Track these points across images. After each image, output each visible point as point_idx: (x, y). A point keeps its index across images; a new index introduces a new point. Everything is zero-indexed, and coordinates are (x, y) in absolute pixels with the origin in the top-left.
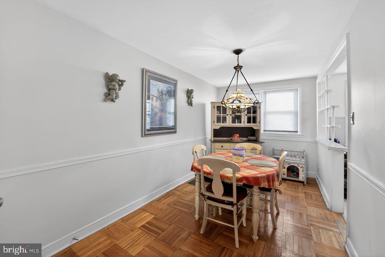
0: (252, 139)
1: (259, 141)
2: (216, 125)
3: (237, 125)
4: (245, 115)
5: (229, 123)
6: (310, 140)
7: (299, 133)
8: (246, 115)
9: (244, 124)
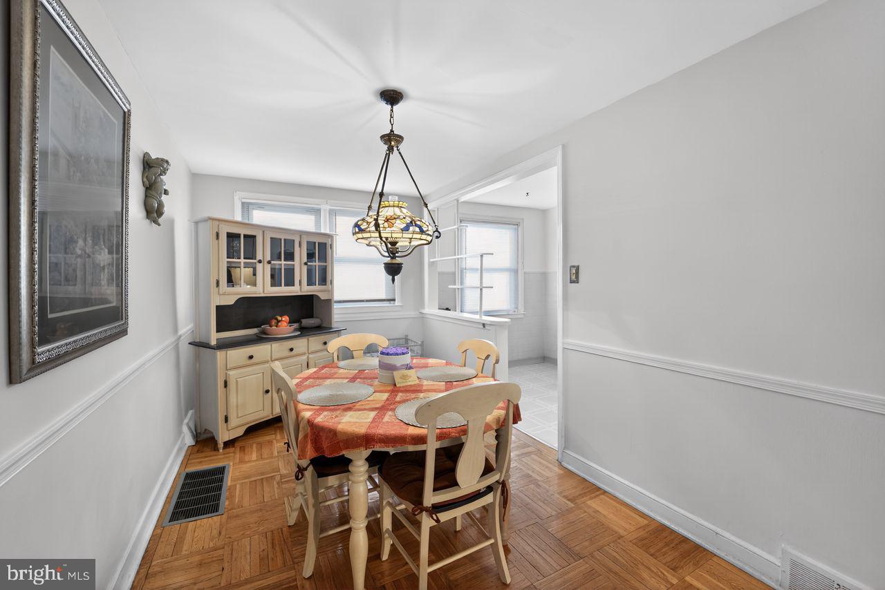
0: (313, 326)
1: (331, 328)
2: (224, 294)
3: (283, 291)
4: (303, 265)
5: (264, 288)
6: (412, 314)
7: (397, 303)
8: (306, 264)
9: (300, 288)
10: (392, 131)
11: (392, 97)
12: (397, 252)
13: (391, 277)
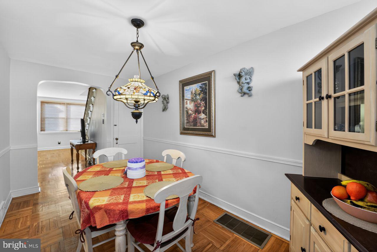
5: (328, 131)
10: (137, 41)
11: (138, 23)
12: (139, 106)
13: (135, 120)
